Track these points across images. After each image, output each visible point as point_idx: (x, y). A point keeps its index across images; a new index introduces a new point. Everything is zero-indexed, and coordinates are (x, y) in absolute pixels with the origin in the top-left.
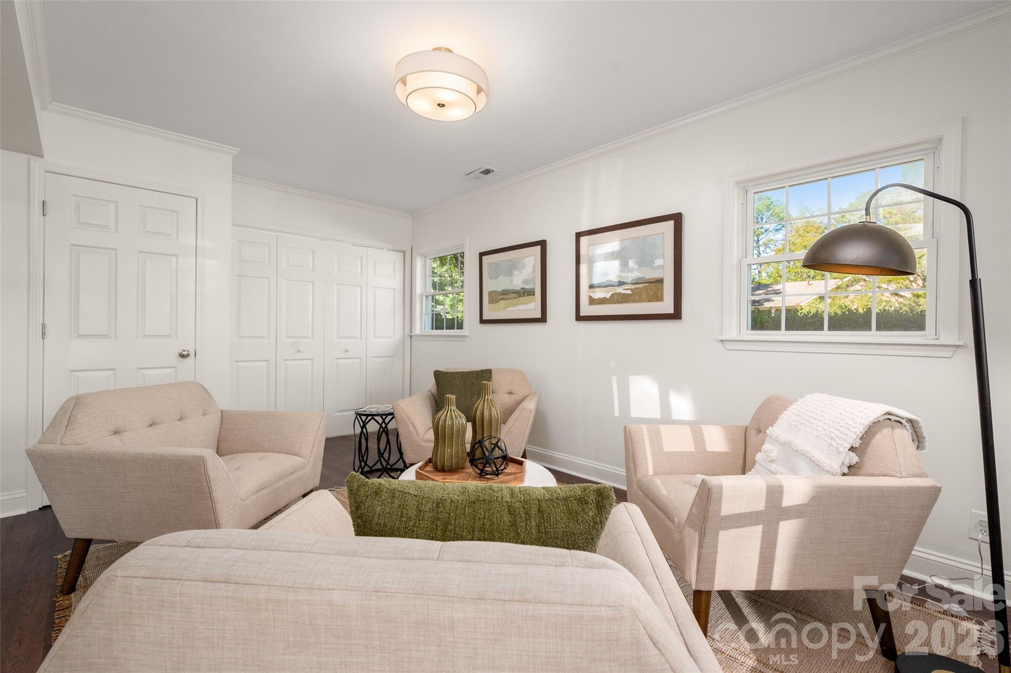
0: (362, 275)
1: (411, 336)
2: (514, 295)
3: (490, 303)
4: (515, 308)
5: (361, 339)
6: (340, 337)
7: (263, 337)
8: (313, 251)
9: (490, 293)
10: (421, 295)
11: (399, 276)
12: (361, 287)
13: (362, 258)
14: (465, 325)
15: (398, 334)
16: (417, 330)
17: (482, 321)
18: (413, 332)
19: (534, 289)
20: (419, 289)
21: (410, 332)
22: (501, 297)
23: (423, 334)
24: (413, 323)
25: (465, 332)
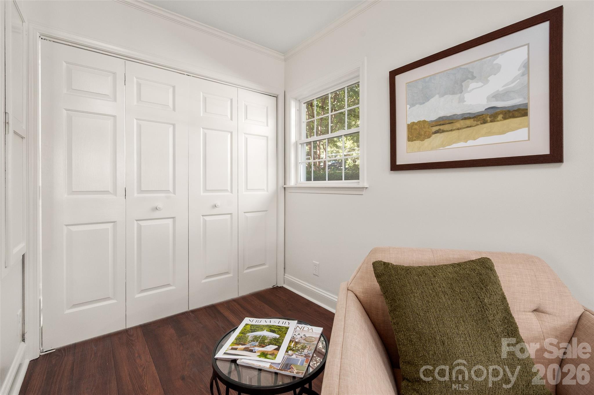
0: (231, 119)
1: (285, 188)
2: (468, 122)
3: (410, 139)
4: (470, 143)
5: (232, 192)
6: (206, 190)
7: (107, 192)
8: (174, 87)
9: (411, 127)
10: (296, 143)
11: (272, 122)
12: (231, 133)
13: (231, 100)
14: (363, 173)
15: (272, 187)
16: (292, 182)
17: (395, 167)
18: (287, 183)
19: (526, 105)
20: (293, 136)
21: (284, 184)
22: (435, 129)
23: (298, 185)
24: (287, 175)
25: (363, 182)
